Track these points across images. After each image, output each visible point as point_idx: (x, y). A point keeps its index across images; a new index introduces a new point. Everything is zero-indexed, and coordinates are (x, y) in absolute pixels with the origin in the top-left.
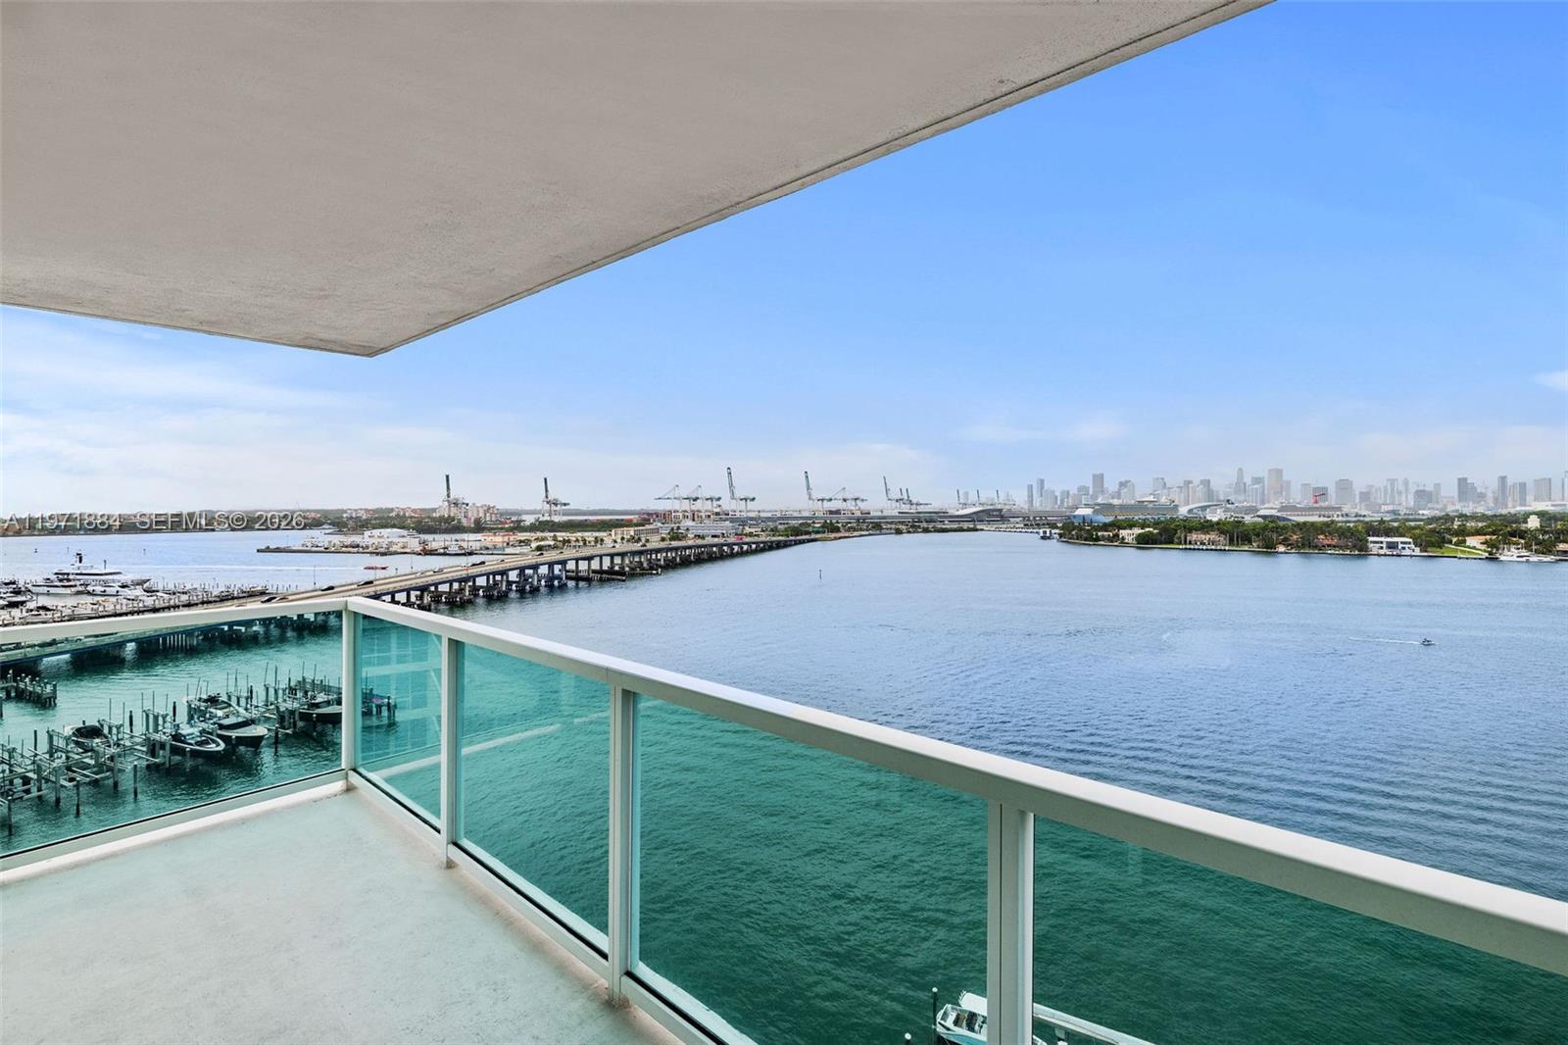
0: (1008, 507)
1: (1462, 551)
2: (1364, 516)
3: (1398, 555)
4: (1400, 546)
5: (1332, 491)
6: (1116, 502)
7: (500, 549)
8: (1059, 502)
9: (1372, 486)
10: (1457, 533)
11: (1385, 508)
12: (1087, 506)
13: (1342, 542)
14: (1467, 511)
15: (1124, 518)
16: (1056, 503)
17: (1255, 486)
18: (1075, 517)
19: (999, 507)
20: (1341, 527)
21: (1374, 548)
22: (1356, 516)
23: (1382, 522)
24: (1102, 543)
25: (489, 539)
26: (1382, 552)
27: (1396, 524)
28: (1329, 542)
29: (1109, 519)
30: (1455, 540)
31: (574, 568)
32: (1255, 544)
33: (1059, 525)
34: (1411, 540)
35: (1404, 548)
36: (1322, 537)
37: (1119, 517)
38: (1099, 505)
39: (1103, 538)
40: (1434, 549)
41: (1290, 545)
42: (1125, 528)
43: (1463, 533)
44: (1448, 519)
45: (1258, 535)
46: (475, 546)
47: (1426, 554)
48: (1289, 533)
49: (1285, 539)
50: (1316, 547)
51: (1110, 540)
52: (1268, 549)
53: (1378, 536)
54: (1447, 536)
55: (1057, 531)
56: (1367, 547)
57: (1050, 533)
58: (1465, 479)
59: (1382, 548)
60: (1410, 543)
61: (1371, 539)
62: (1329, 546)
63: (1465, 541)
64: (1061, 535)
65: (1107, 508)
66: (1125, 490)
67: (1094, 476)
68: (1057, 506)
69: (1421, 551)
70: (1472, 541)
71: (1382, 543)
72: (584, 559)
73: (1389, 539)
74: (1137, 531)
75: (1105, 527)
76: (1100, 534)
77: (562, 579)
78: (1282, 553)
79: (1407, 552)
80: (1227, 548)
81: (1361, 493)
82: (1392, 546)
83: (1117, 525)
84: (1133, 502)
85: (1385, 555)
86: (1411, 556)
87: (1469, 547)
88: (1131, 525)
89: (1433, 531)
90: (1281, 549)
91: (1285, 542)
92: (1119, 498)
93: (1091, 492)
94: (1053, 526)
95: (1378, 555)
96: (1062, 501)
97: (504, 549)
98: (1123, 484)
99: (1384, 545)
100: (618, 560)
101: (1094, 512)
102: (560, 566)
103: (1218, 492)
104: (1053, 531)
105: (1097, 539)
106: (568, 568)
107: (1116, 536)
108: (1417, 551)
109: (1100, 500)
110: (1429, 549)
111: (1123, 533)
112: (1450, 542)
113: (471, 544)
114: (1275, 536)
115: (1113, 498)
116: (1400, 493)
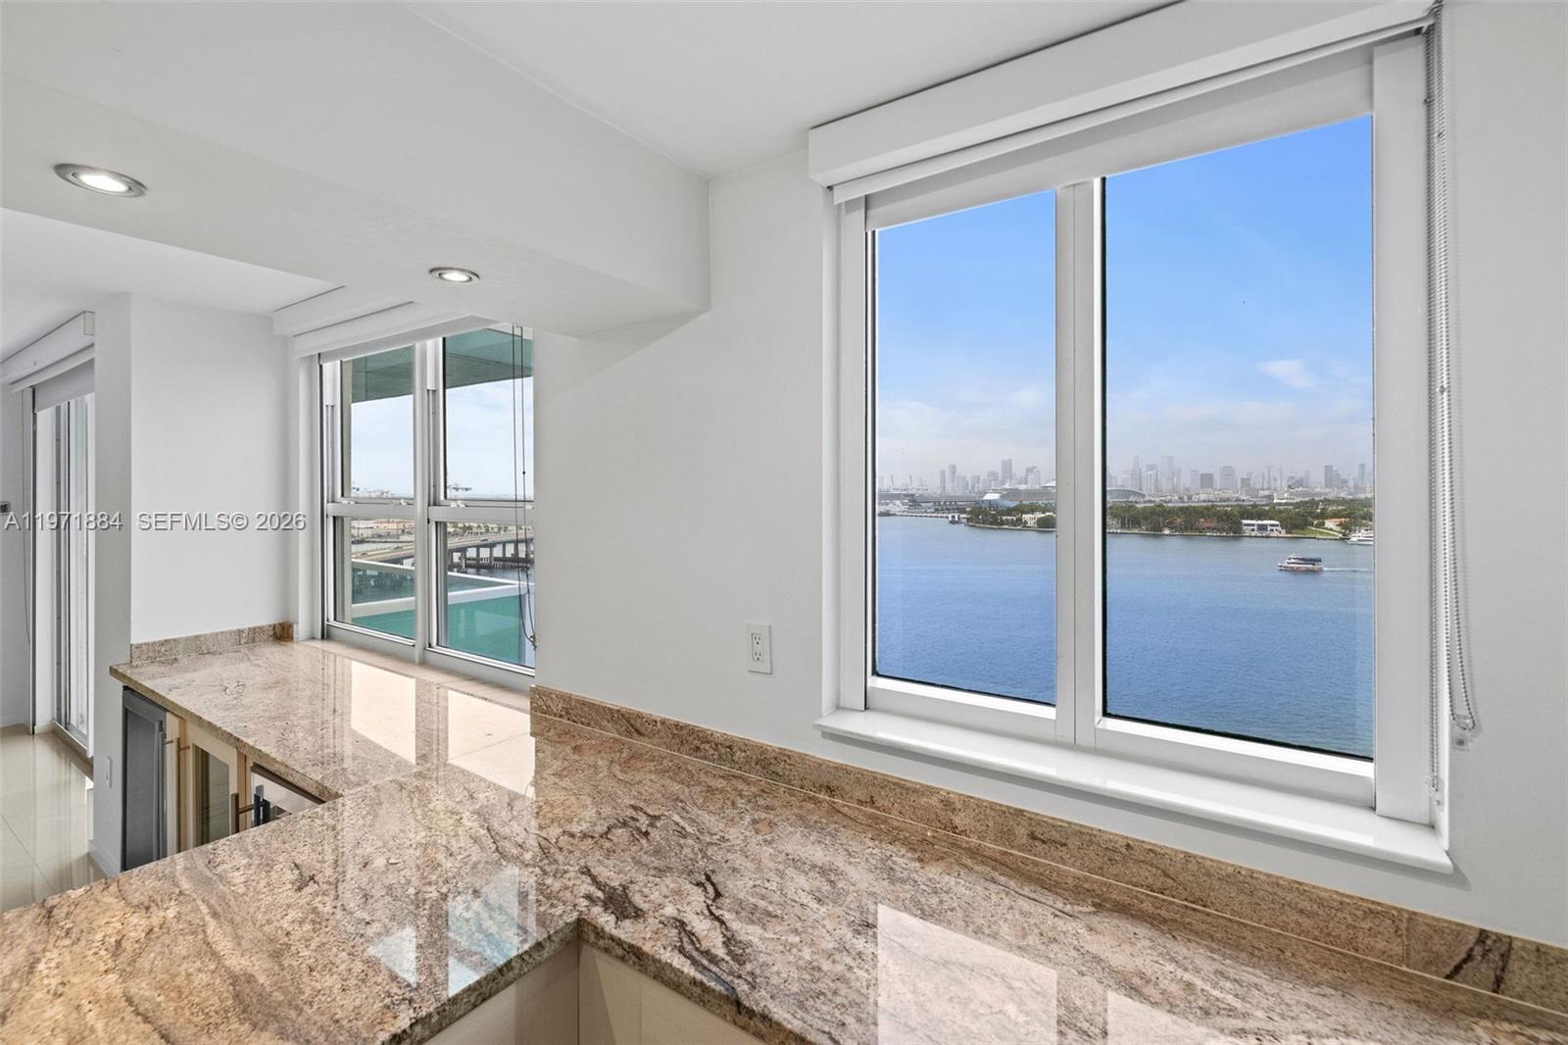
0: (921, 492)
1: (1321, 533)
2: (1243, 501)
3: (1267, 537)
4: (1269, 528)
5: (1217, 479)
6: (1023, 487)
7: (393, 536)
8: (970, 487)
9: (1252, 473)
10: (1317, 517)
11: (1262, 493)
12: (995, 491)
13: (1219, 526)
14: (1331, 497)
15: (1028, 502)
16: (967, 488)
17: (1150, 473)
18: (983, 501)
19: (911, 492)
20: (1219, 511)
21: (1247, 530)
22: (1236, 501)
23: (1254, 506)
24: (1006, 527)
25: (382, 526)
26: (1253, 534)
27: (1267, 508)
28: (1209, 525)
29: (1012, 504)
30: (1316, 522)
31: (475, 556)
32: (1143, 527)
33: (968, 509)
34: (1277, 523)
35: (1272, 530)
36: (1202, 520)
37: (1024, 502)
38: (1006, 490)
39: (1007, 522)
40: (1297, 531)
41: (1175, 527)
42: (1027, 513)
43: (1324, 516)
44: (1314, 503)
45: (1146, 519)
46: (367, 533)
47: (1290, 535)
48: (1175, 517)
49: (1171, 523)
50: (1197, 529)
51: (1014, 523)
52: (1155, 531)
53: (1252, 519)
54: (1310, 519)
55: (965, 516)
56: (1241, 529)
57: (959, 518)
58: (1331, 467)
59: (1253, 530)
60: (1277, 525)
61: (1245, 522)
62: (1208, 528)
63: (1324, 524)
64: (968, 520)
65: (1013, 493)
66: (1032, 476)
67: (1004, 462)
68: (968, 492)
69: (1287, 533)
70: (1330, 524)
71: (1253, 525)
72: (484, 546)
73: (1260, 522)
74: (1039, 515)
75: (1009, 511)
76: (1004, 518)
77: (461, 567)
78: (1167, 535)
79: (1275, 534)
80: (1119, 531)
81: (1242, 479)
82: (1262, 528)
83: (1021, 510)
84: (1037, 487)
85: (1256, 537)
86: (1278, 537)
87: (1327, 529)
88: (1032, 510)
89: (1298, 514)
90: (1167, 532)
91: (1170, 525)
92: (1026, 483)
93: (1000, 478)
94: (962, 511)
95: (1250, 537)
96: (973, 486)
97: (398, 536)
98: (1029, 470)
99: (1256, 528)
100: (522, 548)
101: (1001, 497)
102: (459, 554)
103: (1116, 477)
104: (961, 516)
105: (1002, 523)
106: (468, 556)
107: (1020, 519)
108: (1283, 533)
109: (1007, 486)
110: (1294, 531)
111: (1026, 517)
112: (1312, 525)
113: (361, 532)
114: (1161, 519)
115: (1020, 484)
116: (1275, 479)
